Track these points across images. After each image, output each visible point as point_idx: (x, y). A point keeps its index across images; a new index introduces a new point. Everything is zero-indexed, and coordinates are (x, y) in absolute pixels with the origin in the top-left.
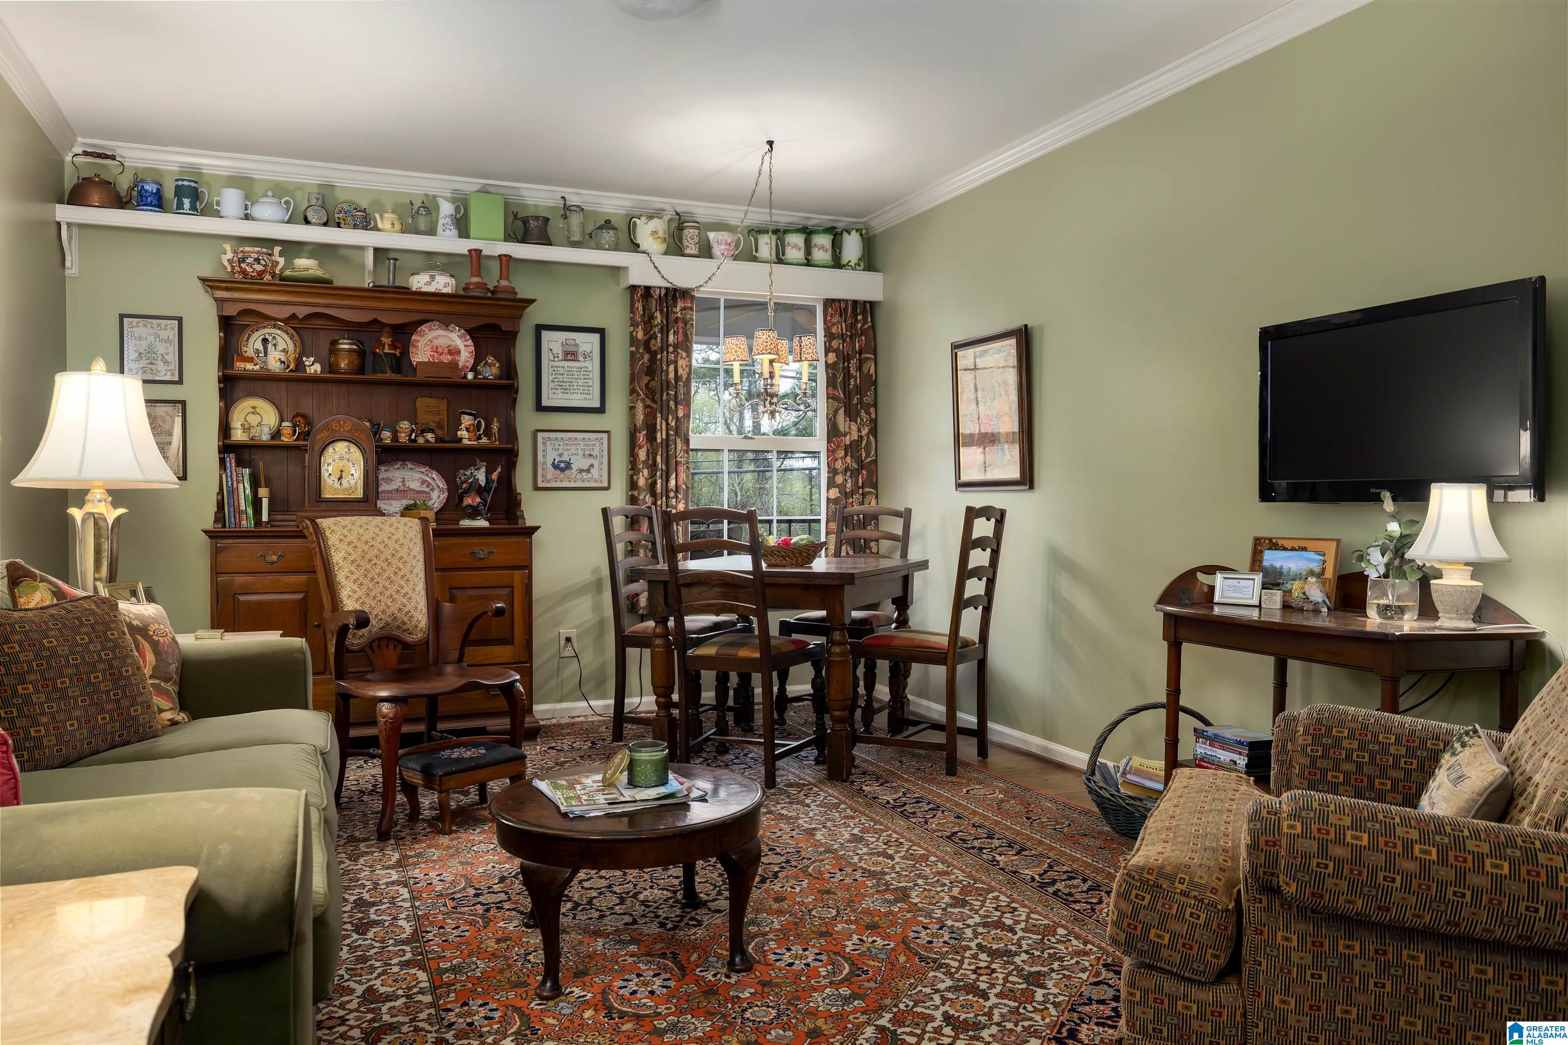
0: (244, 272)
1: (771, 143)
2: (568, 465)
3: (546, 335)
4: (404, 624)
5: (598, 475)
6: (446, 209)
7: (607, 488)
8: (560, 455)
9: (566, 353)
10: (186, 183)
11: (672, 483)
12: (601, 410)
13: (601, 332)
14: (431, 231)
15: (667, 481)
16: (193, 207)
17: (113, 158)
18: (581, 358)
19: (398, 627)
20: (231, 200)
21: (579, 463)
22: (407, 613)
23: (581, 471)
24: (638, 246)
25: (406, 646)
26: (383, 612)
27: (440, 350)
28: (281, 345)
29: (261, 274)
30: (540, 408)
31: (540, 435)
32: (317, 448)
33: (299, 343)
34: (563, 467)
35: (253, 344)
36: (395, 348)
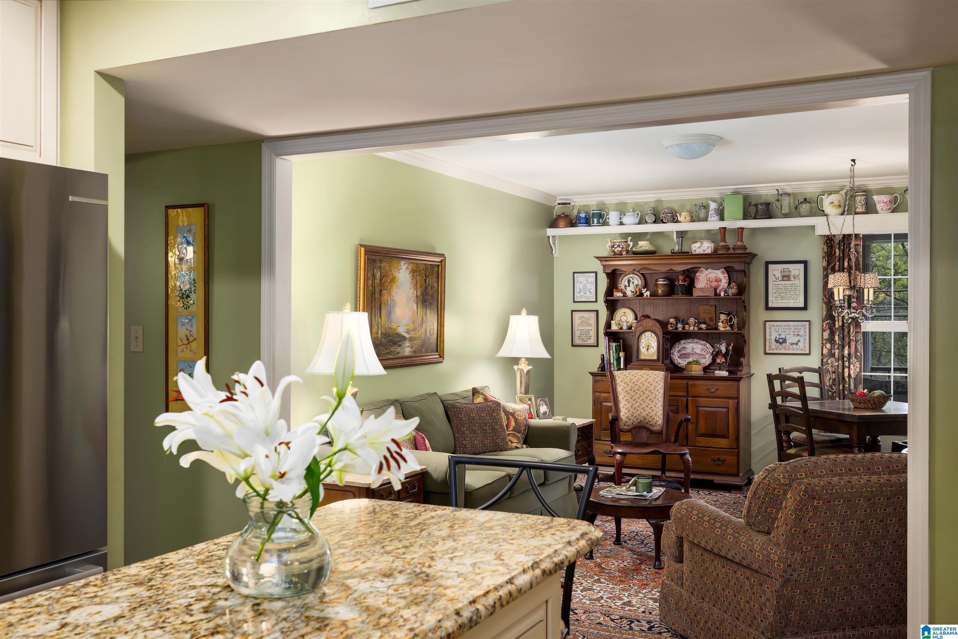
0: (614, 251)
1: (853, 161)
2: (785, 341)
3: (771, 267)
4: (650, 422)
5: (803, 347)
6: (713, 206)
7: (809, 354)
8: (780, 335)
9: (783, 277)
10: (595, 212)
11: (846, 352)
12: (805, 308)
13: (805, 263)
14: (706, 219)
15: (843, 351)
16: (598, 222)
17: (569, 204)
18: (792, 279)
19: (647, 423)
20: (613, 217)
21: (791, 339)
22: (651, 417)
23: (792, 344)
24: (823, 211)
25: (652, 432)
26: (639, 415)
27: (711, 280)
28: (636, 282)
29: (621, 252)
30: (768, 308)
31: (767, 323)
32: (637, 334)
33: (643, 281)
34: (781, 341)
35: (623, 283)
36: (685, 281)
